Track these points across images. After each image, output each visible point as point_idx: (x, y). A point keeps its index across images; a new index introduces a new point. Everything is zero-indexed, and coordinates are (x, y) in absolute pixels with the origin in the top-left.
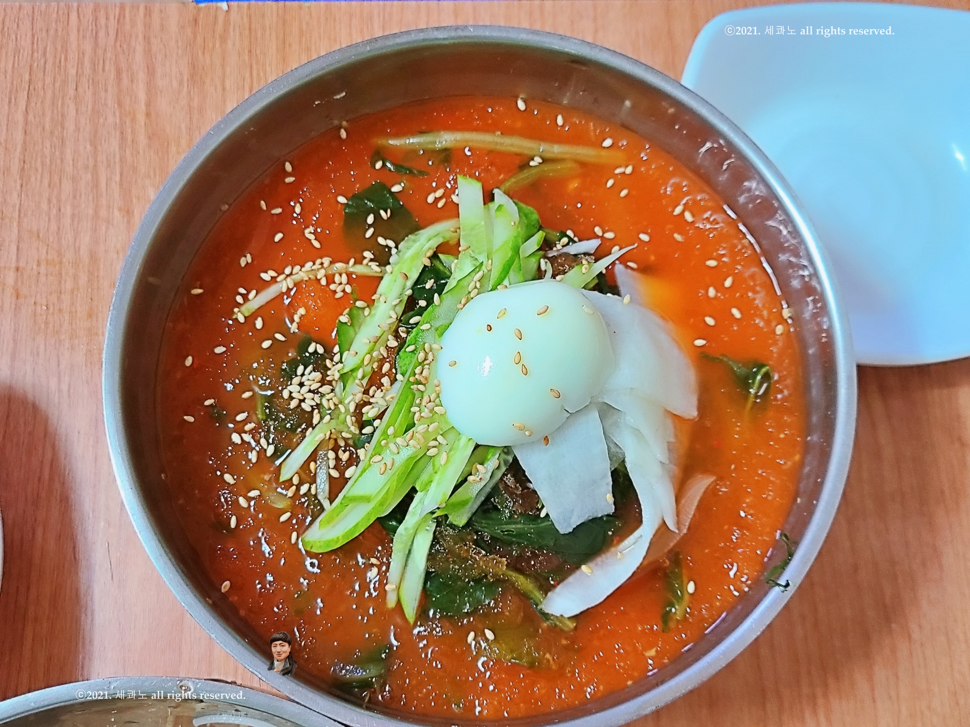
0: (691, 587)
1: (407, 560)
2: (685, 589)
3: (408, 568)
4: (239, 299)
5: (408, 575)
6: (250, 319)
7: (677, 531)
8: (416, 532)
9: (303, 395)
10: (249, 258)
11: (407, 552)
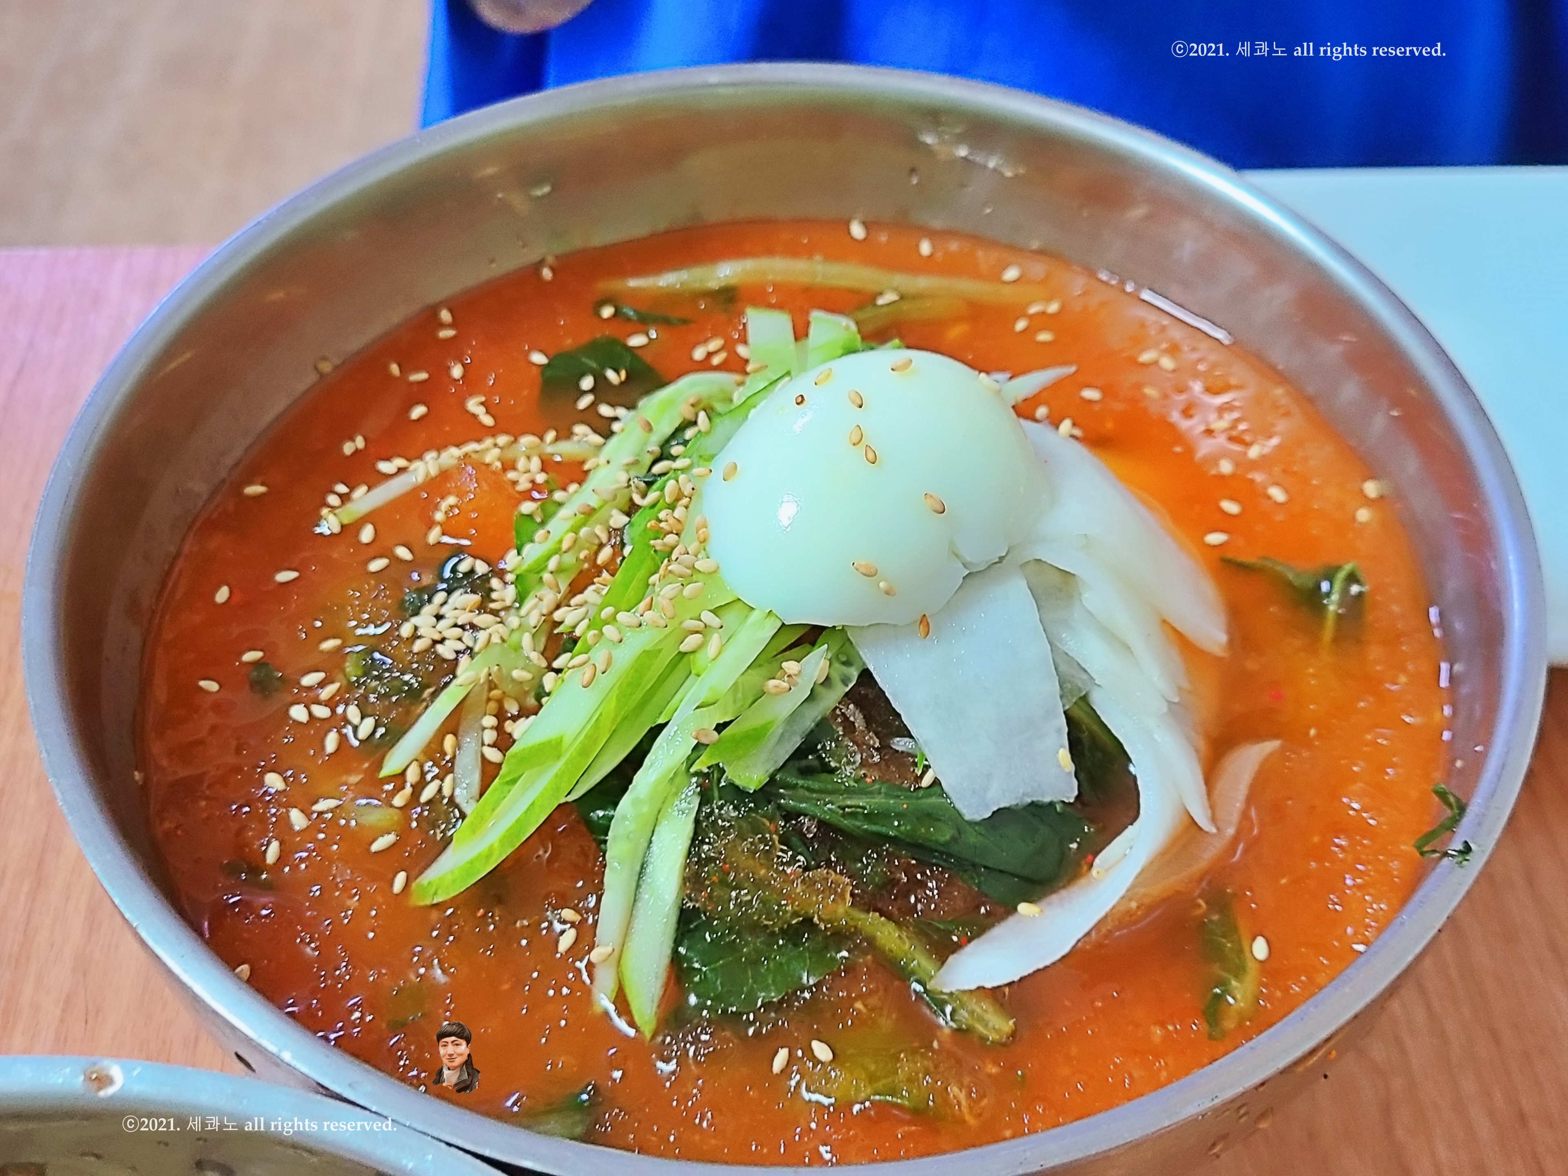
0: (1260, 949)
1: (638, 886)
2: (1248, 955)
3: (639, 904)
4: (333, 500)
5: (639, 924)
6: (349, 530)
7: (1214, 830)
8: (657, 819)
9: (440, 632)
10: (360, 442)
11: (638, 868)
